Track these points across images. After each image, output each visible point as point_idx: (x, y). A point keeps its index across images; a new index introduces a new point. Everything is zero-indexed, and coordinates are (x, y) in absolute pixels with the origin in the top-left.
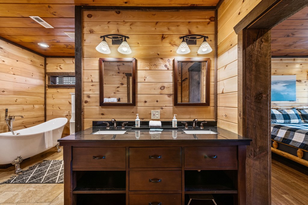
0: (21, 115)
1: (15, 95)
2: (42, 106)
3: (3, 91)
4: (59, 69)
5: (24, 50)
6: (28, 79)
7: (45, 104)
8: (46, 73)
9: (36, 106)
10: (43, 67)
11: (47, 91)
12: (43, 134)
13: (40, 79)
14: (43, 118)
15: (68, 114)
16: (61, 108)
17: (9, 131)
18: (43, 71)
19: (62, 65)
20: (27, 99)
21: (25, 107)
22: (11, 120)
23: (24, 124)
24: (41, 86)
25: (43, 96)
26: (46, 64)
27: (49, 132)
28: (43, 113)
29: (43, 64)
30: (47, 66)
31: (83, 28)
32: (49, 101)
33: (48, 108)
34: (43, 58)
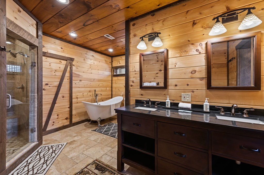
0: (101, 94)
1: (98, 82)
2: (110, 88)
3: (94, 80)
4: (119, 63)
5: (102, 55)
6: (104, 72)
7: (112, 87)
8: (112, 67)
9: (108, 89)
10: (111, 64)
11: (113, 79)
12: (110, 106)
13: (109, 71)
14: (110, 96)
15: (123, 94)
16: (120, 90)
17: (96, 102)
18: (111, 66)
19: (120, 61)
20: (104, 84)
21: (103, 89)
22: (97, 96)
23: (102, 99)
24: (109, 76)
25: (111, 82)
26: (112, 61)
27: (113, 105)
28: (111, 93)
29: (111, 62)
30: (113, 63)
31: (130, 34)
32: (114, 85)
33: (113, 90)
34: (111, 58)
